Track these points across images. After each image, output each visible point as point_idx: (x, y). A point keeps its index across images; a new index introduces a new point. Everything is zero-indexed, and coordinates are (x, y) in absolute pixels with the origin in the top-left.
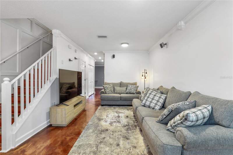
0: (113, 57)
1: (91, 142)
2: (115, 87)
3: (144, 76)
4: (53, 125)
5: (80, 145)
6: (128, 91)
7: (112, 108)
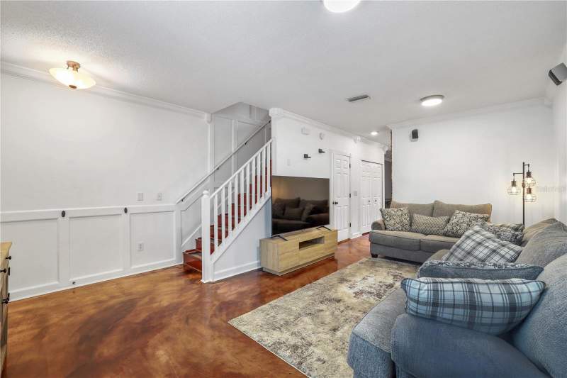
0: (413, 138)
1: (294, 308)
2: (415, 215)
3: (519, 184)
4: (264, 270)
5: (276, 306)
6: (449, 227)
7: (395, 266)
